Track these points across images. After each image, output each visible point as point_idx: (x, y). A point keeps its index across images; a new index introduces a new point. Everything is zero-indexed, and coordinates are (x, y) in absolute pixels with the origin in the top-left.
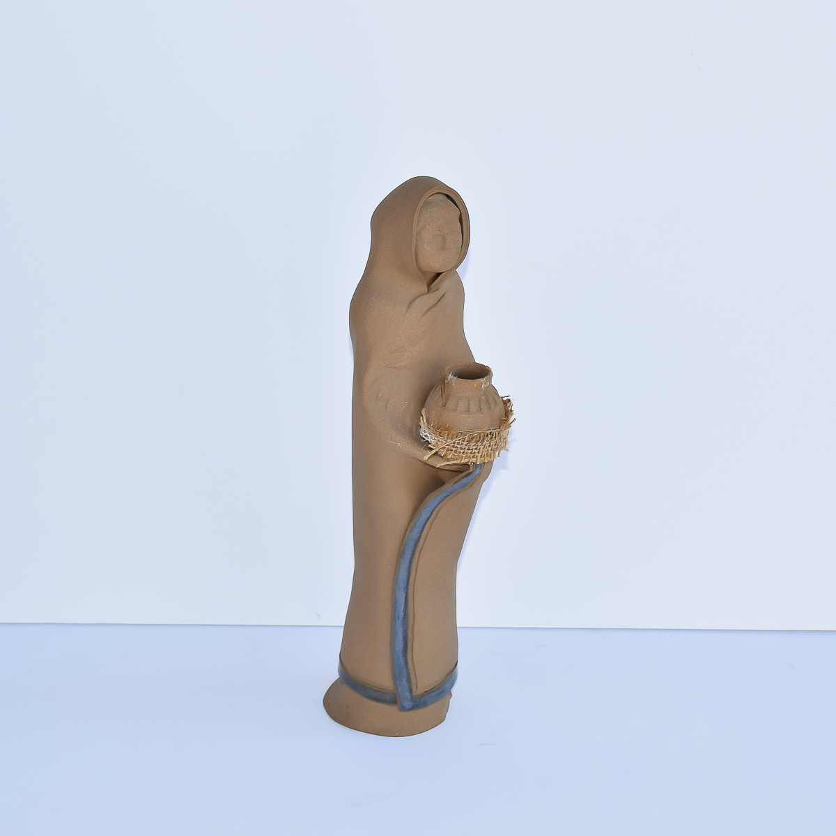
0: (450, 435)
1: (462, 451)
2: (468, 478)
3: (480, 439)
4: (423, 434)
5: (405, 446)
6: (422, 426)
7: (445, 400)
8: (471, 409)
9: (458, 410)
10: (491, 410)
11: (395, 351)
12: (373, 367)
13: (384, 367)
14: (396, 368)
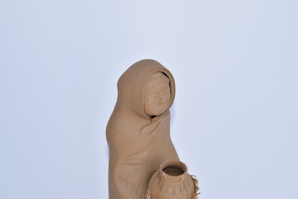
6: (148, 198)
7: (161, 186)
8: (176, 193)
9: (168, 193)
10: (187, 192)
11: (132, 155)
12: (120, 163)
13: (126, 163)
14: (133, 164)
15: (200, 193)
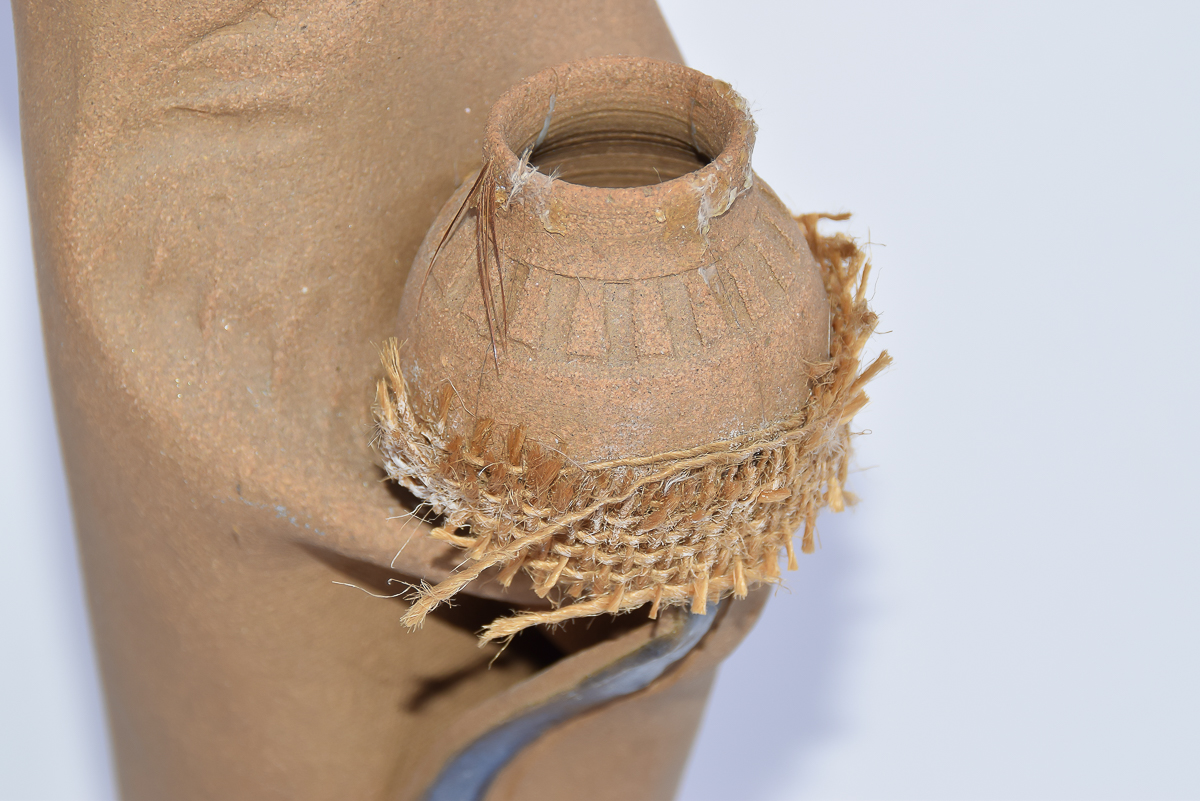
1: (608, 560)
3: (698, 497)
7: (498, 305)
8: (648, 347)
9: (575, 354)
10: (751, 338)
11: (220, 26)
12: (110, 113)
13: (168, 113)
14: (236, 114)
15: (882, 361)
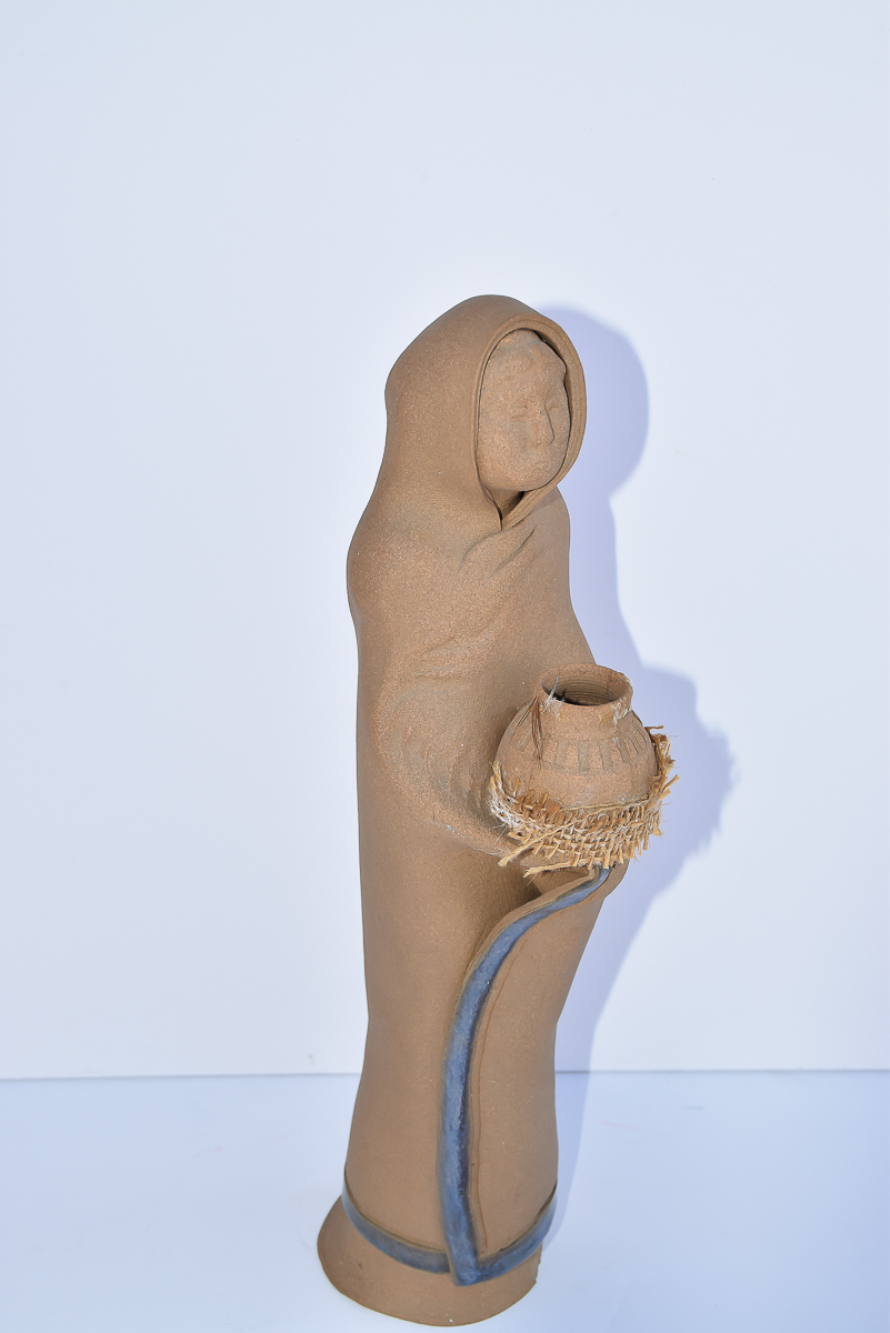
0: (551, 818)
1: (574, 846)
2: (586, 891)
3: (609, 823)
4: (495, 811)
5: (459, 828)
6: (494, 793)
7: (540, 748)
10: (631, 765)
11: (439, 645)
12: (396, 676)
13: (417, 677)
14: (441, 678)
